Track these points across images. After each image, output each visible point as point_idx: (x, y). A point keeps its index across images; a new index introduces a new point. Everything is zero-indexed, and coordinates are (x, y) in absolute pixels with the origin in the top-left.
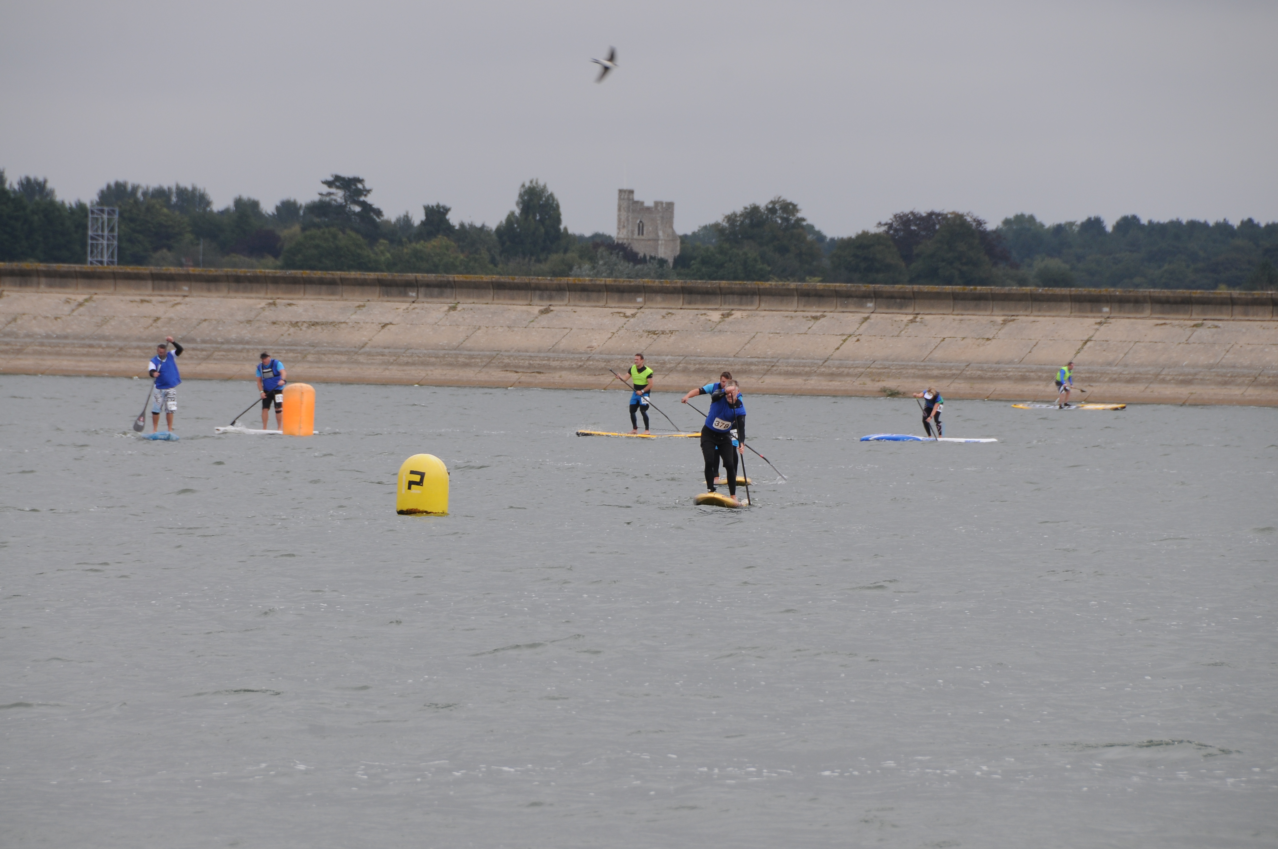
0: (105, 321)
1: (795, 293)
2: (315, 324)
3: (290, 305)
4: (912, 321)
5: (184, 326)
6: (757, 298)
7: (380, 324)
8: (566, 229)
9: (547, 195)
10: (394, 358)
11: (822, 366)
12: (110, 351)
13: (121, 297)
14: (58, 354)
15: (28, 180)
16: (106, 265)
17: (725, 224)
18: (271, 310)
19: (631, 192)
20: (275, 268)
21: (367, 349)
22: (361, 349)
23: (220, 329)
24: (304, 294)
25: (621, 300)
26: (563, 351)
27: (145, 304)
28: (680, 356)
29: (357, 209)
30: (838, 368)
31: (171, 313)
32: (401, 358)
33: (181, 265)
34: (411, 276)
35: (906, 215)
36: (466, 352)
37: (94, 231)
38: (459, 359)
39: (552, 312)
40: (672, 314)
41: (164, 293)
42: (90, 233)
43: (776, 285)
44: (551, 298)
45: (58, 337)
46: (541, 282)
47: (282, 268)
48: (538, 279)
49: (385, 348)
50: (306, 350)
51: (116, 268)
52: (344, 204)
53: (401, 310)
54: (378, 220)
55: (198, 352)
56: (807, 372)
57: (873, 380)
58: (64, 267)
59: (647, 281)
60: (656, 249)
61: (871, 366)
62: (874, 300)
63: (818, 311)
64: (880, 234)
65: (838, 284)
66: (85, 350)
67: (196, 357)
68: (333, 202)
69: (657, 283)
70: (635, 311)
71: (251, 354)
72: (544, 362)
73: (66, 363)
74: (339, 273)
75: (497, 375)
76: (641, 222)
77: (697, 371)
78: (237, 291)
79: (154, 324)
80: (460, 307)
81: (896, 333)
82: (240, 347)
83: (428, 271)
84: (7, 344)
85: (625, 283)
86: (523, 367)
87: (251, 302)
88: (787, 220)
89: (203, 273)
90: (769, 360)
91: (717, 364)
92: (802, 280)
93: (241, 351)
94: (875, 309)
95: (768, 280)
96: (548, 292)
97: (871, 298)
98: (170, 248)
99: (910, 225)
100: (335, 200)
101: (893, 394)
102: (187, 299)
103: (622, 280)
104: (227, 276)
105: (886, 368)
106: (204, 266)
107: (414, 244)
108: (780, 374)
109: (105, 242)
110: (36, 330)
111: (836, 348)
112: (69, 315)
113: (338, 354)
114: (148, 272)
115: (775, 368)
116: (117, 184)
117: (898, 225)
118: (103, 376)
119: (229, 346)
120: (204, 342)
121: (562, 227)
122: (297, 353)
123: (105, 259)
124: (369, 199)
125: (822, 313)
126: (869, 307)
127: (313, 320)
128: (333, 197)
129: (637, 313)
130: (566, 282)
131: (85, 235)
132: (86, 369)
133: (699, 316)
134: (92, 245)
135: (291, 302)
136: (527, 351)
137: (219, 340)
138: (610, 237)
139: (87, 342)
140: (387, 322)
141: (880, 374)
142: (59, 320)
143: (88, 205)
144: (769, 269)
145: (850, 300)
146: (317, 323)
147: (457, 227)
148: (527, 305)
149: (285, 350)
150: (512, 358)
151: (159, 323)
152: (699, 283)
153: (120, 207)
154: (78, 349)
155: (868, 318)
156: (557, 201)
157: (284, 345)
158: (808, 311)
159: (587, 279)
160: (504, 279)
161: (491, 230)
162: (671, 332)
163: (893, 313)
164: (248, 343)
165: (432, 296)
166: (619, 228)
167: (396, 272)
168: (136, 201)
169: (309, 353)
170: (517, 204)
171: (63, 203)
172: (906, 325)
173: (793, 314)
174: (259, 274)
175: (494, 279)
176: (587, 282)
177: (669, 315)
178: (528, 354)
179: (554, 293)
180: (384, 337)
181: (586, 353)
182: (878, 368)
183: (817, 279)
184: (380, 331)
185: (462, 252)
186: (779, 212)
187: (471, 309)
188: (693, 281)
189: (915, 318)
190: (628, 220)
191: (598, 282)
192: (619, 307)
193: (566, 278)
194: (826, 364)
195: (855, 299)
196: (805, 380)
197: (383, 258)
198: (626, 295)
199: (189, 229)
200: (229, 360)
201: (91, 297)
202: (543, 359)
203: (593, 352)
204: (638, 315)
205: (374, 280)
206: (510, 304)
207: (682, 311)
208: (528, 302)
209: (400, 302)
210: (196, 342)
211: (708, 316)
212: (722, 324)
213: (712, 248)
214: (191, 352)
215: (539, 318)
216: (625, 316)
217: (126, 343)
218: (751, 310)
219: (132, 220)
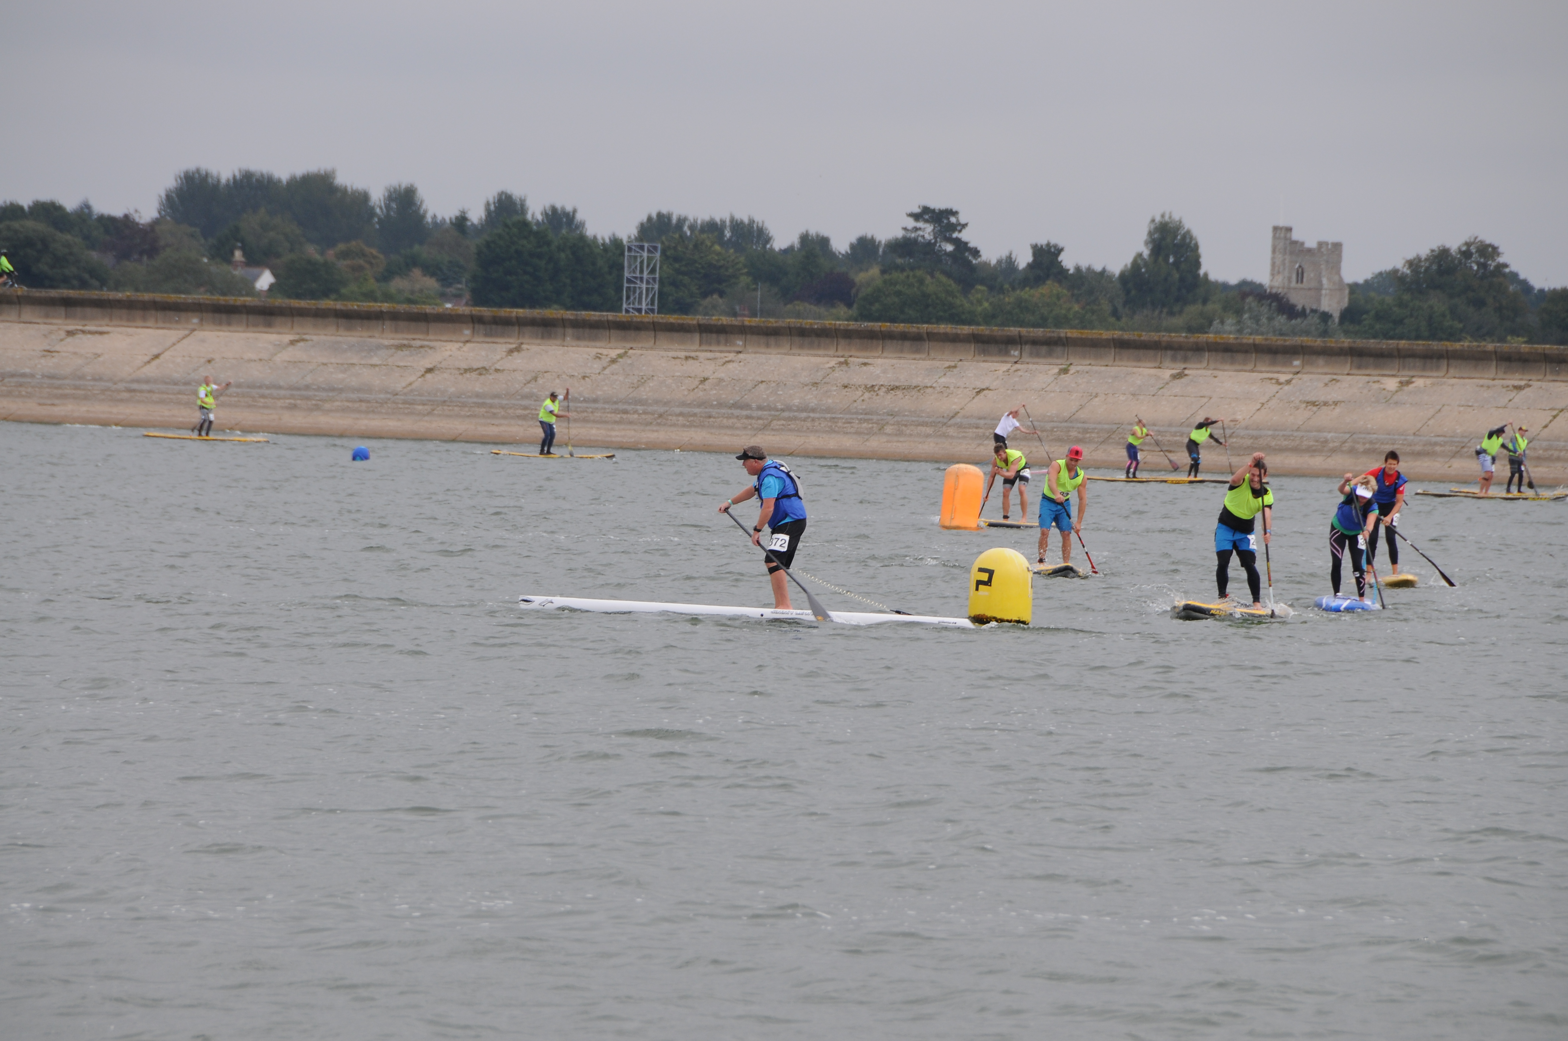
0: (643, 381)
1: (1493, 357)
2: (895, 388)
3: (865, 364)
5: (737, 389)
6: (1444, 363)
7: (974, 389)
8: (1206, 274)
9: (1183, 232)
12: (649, 418)
13: (662, 353)
14: (585, 420)
15: (554, 209)
16: (643, 313)
17: (1406, 271)
18: (842, 370)
19: (1289, 230)
20: (847, 320)
21: (957, 420)
22: (950, 419)
23: (780, 392)
24: (882, 352)
25: (1273, 363)
27: (691, 362)
28: (1345, 433)
29: (949, 248)
30: (1546, 450)
31: (722, 373)
33: (735, 315)
34: (1014, 330)
36: (1080, 425)
37: (630, 273)
38: (1071, 434)
39: (1186, 377)
40: (1337, 381)
41: (712, 348)
42: (627, 274)
43: (1468, 347)
44: (1185, 360)
45: (585, 401)
46: (1174, 339)
47: (856, 320)
48: (1171, 336)
49: (980, 418)
50: (882, 420)
51: (656, 317)
52: (933, 241)
53: (1001, 372)
54: (974, 262)
55: (753, 421)
58: (594, 315)
59: (1306, 340)
60: (1319, 300)
63: (1521, 380)
65: (1548, 346)
66: (618, 417)
67: (750, 427)
68: (920, 239)
69: (1319, 342)
70: (1291, 376)
71: (816, 424)
72: (1176, 438)
73: (595, 432)
74: (925, 326)
75: (1117, 453)
76: (1300, 266)
77: (1367, 452)
78: (801, 347)
79: (700, 386)
80: (1073, 369)
82: (804, 415)
83: (1035, 325)
84: (525, 408)
85: (1279, 343)
87: (818, 360)
88: (1483, 266)
89: (762, 325)
90: (1458, 439)
92: (1502, 340)
93: (805, 419)
95: (1459, 340)
96: (1182, 353)
98: (722, 294)
100: (923, 236)
102: (741, 356)
103: (1274, 338)
104: (790, 328)
106: (761, 317)
107: (1018, 292)
109: (644, 286)
111: (1544, 424)
112: (599, 373)
113: (922, 425)
114: (695, 322)
115: (1465, 450)
116: (660, 215)
118: (639, 449)
119: (791, 414)
120: (760, 408)
121: (1202, 272)
122: (873, 423)
123: (644, 306)
124: (964, 236)
125: (1526, 382)
127: (892, 383)
128: (921, 233)
129: (1292, 379)
130: (1205, 340)
131: (620, 276)
132: (619, 439)
133: (1371, 384)
134: (628, 288)
135: (866, 361)
137: (779, 405)
138: (1261, 286)
139: (621, 407)
140: (984, 387)
142: (587, 379)
143: (625, 241)
144: (1461, 326)
145: (1563, 366)
146: (897, 387)
147: (1071, 272)
148: (1155, 368)
149: (858, 419)
151: (707, 385)
152: (1372, 343)
153: (663, 243)
154: (609, 415)
156: (1195, 239)
157: (856, 413)
158: (1510, 379)
159: (1231, 336)
160: (1126, 336)
161: (1114, 275)
162: (1336, 403)
164: (813, 410)
165: (1038, 355)
166: (1272, 275)
167: (995, 326)
168: (683, 236)
169: (887, 423)
170: (1147, 242)
171: (595, 237)
173: (1490, 382)
174: (828, 326)
175: (1115, 336)
176: (1231, 341)
177: (1334, 382)
179: (1190, 354)
180: (975, 405)
183: (1520, 339)
184: (974, 398)
185: (1077, 302)
186: (1475, 256)
187: (1087, 372)
188: (1364, 341)
190: (1284, 264)
191: (1245, 341)
192: (1268, 372)
193: (1205, 335)
198: (1279, 357)
199: (746, 270)
200: (790, 430)
201: (626, 352)
202: (1174, 434)
203: (1238, 426)
204: (1294, 381)
205: (969, 334)
206: (1135, 367)
207: (1350, 377)
208: (1157, 365)
209: (997, 362)
210: (751, 409)
211: (1382, 384)
212: (1399, 393)
213: (1389, 299)
214: (746, 421)
215: (1171, 384)
216: (1278, 383)
217: (667, 408)
218: (1438, 377)
219: (676, 259)
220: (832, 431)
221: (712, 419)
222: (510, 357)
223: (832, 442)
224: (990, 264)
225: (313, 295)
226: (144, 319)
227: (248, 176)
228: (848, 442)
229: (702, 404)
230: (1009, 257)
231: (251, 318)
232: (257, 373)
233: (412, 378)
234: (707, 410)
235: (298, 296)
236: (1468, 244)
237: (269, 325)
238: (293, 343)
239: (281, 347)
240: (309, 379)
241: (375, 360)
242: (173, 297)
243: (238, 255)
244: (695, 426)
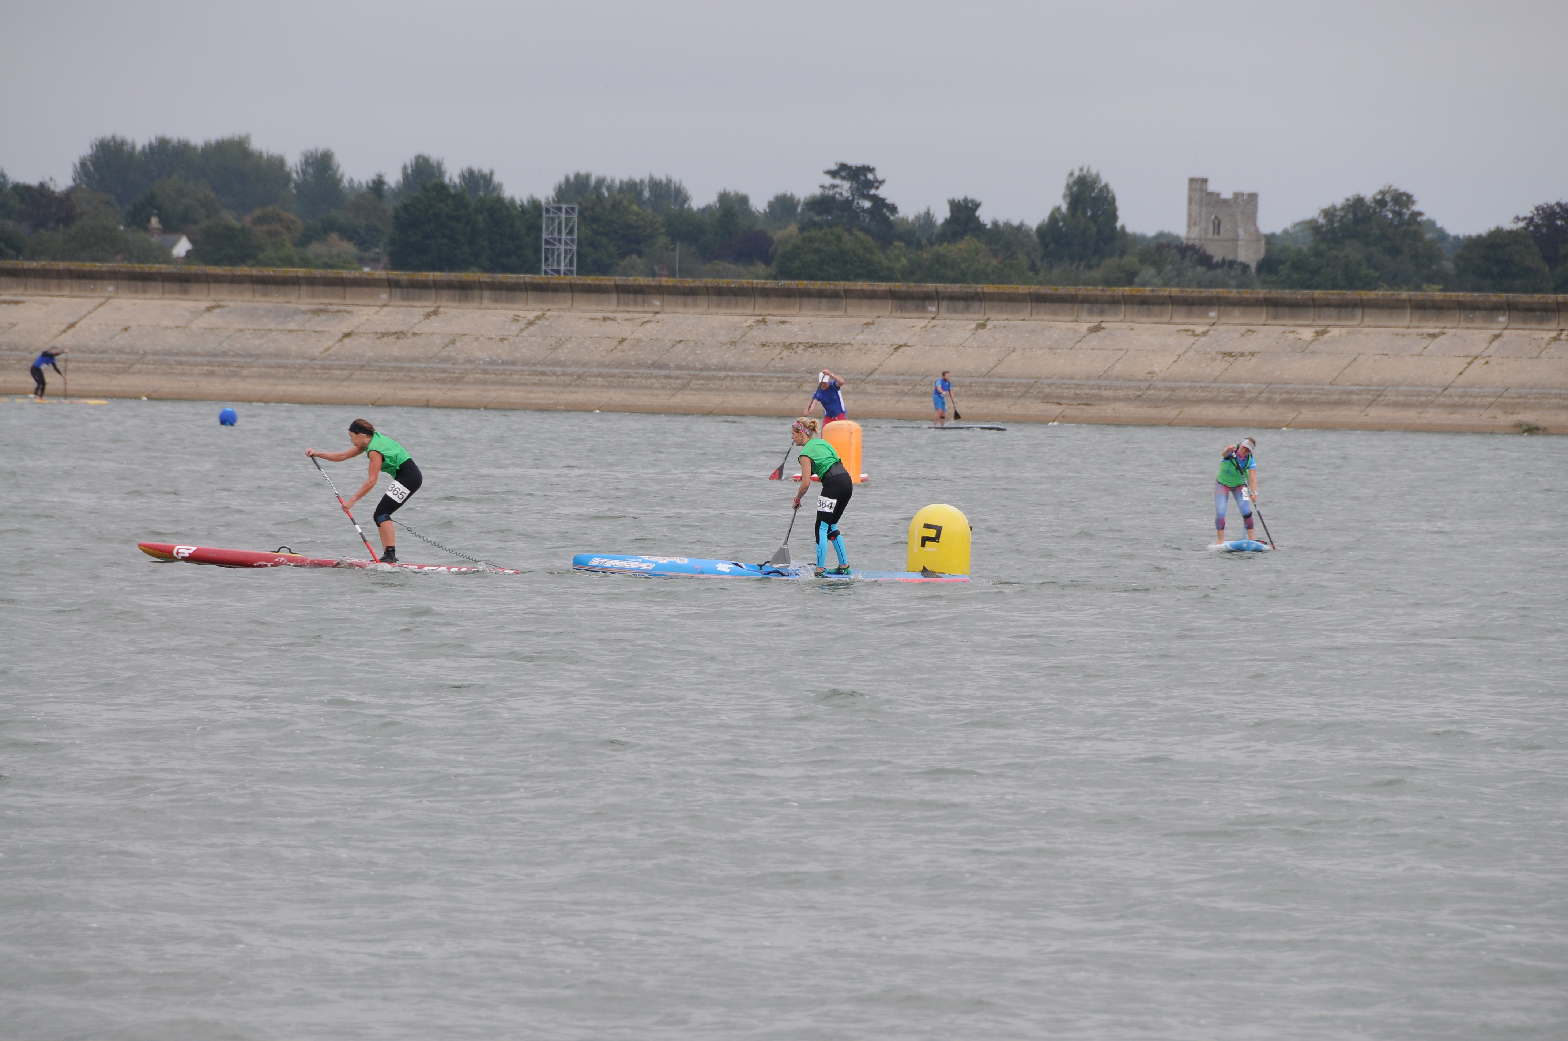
0: (560, 343)
1: (1408, 305)
2: (813, 346)
3: (783, 322)
4: (1556, 339)
5: (655, 349)
6: (1359, 312)
7: (892, 345)
8: (1123, 227)
9: (1100, 186)
10: (910, 387)
11: (1441, 394)
12: (567, 379)
13: (579, 314)
14: (504, 383)
15: (471, 172)
16: (562, 275)
17: (1322, 221)
18: (759, 329)
19: (1205, 181)
20: (767, 278)
21: (876, 376)
22: (868, 376)
23: (699, 352)
24: (800, 310)
25: (1189, 315)
26: (1117, 378)
27: (609, 322)
28: (1262, 383)
29: (867, 204)
30: (1461, 397)
31: (640, 333)
32: (918, 387)
33: (654, 275)
34: (930, 287)
35: (1550, 208)
36: (997, 380)
37: (548, 234)
38: (990, 389)
39: (1103, 330)
40: (1253, 331)
41: (631, 308)
42: (544, 236)
43: (1383, 295)
44: (1102, 313)
45: (503, 363)
46: (1090, 293)
47: (775, 278)
48: (1087, 290)
49: (898, 375)
50: (801, 378)
51: (575, 279)
52: (851, 198)
53: (918, 328)
54: (892, 218)
55: (672, 381)
56: (1422, 403)
57: (1506, 413)
58: (511, 278)
59: (1222, 292)
60: (1236, 251)
61: (1504, 395)
62: (1507, 313)
63: (1436, 327)
64: (1517, 230)
65: (1461, 294)
66: (536, 379)
67: (668, 387)
68: (837, 196)
69: (1234, 293)
70: (1206, 328)
71: (735, 383)
72: (1093, 392)
73: (513, 395)
74: (842, 283)
75: (1035, 407)
76: (1216, 218)
77: (1284, 402)
78: (719, 306)
79: (618, 347)
80: (990, 325)
81: (1535, 354)
82: (722, 374)
83: (954, 281)
84: (444, 371)
85: (1194, 294)
86: (1068, 398)
87: (736, 319)
88: (1399, 214)
89: (679, 284)
90: (1373, 388)
91: (1310, 393)
92: (1418, 288)
93: (724, 378)
94: (1509, 323)
95: (1375, 289)
96: (1098, 306)
97: (1504, 310)
98: (640, 254)
99: (1556, 219)
100: (841, 194)
101: (1532, 430)
102: (659, 316)
103: (1190, 290)
104: (707, 288)
105: (1521, 397)
106: (680, 276)
107: (936, 247)
108: (1388, 405)
109: (563, 247)
110: (478, 354)
111: (1459, 372)
112: (517, 335)
114: (612, 283)
115: (1381, 398)
116: (577, 176)
117: (1541, 219)
118: (558, 410)
119: (710, 374)
120: (679, 367)
121: (1119, 225)
122: (792, 381)
123: (563, 268)
124: (882, 192)
125: (1441, 330)
126: (1501, 322)
127: (810, 341)
128: (838, 190)
129: (1209, 330)
130: (1121, 293)
131: (539, 238)
132: (538, 401)
133: (1286, 334)
134: (547, 250)
135: (783, 319)
136: (1072, 378)
137: (697, 365)
138: (1178, 238)
139: (539, 368)
140: (902, 344)
141: (1514, 405)
142: (505, 341)
143: (543, 202)
144: (1377, 274)
145: (1477, 313)
146: (815, 344)
147: (989, 226)
148: (1072, 321)
149: (776, 377)
150: (1053, 387)
151: (625, 345)
152: (1287, 294)
153: (580, 204)
154: (528, 377)
155: (1500, 335)
156: (1112, 192)
157: (775, 371)
158: (1424, 327)
159: (1151, 289)
160: (1045, 290)
161: (1031, 229)
162: (1252, 354)
163: (1531, 329)
164: (732, 369)
165: (955, 311)
166: (1189, 226)
167: (915, 281)
168: (600, 197)
169: (806, 381)
170: (1065, 196)
171: (513, 199)
172: (1548, 344)
173: (1405, 331)
174: (745, 285)
175: (1032, 290)
176: (1150, 293)
177: (1249, 333)
178: (1074, 382)
179: (1106, 307)
180: (897, 362)
181: (1146, 380)
182: (1513, 398)
183: (1436, 287)
184: (892, 354)
185: (995, 255)
186: (1390, 205)
187: (1005, 327)
188: (1279, 291)
189: (1560, 334)
190: (1200, 215)
191: (1161, 293)
192: (1184, 324)
193: (1121, 289)
194: (1446, 392)
195: (1484, 312)
196: (1421, 413)
197: (898, 265)
198: (1195, 309)
199: (663, 230)
200: (709, 390)
201: (544, 314)
202: (1092, 387)
203: (1154, 379)
204: (1210, 333)
205: (886, 291)
206: (1052, 321)
207: (1266, 328)
208: (1073, 318)
209: (916, 318)
210: (670, 368)
211: (1298, 334)
212: (1315, 343)
213: (1305, 249)
214: (664, 381)
215: (1088, 337)
216: (1194, 334)
217: (586, 370)
218: (1352, 326)
219: (594, 220)
220: (751, 390)
221: (630, 380)
222: (427, 321)
223: (751, 401)
224: (907, 220)
225: (232, 261)
226: (60, 288)
227: (163, 143)
228: (768, 401)
229: (620, 364)
230: (928, 214)
231: (167, 285)
232: (173, 340)
233: (330, 343)
234: (625, 371)
235: (216, 263)
236: (1383, 193)
237: (185, 292)
238: (209, 309)
239: (197, 314)
240: (226, 346)
241: (292, 326)
242: (88, 266)
243: (154, 222)
244: (614, 387)
